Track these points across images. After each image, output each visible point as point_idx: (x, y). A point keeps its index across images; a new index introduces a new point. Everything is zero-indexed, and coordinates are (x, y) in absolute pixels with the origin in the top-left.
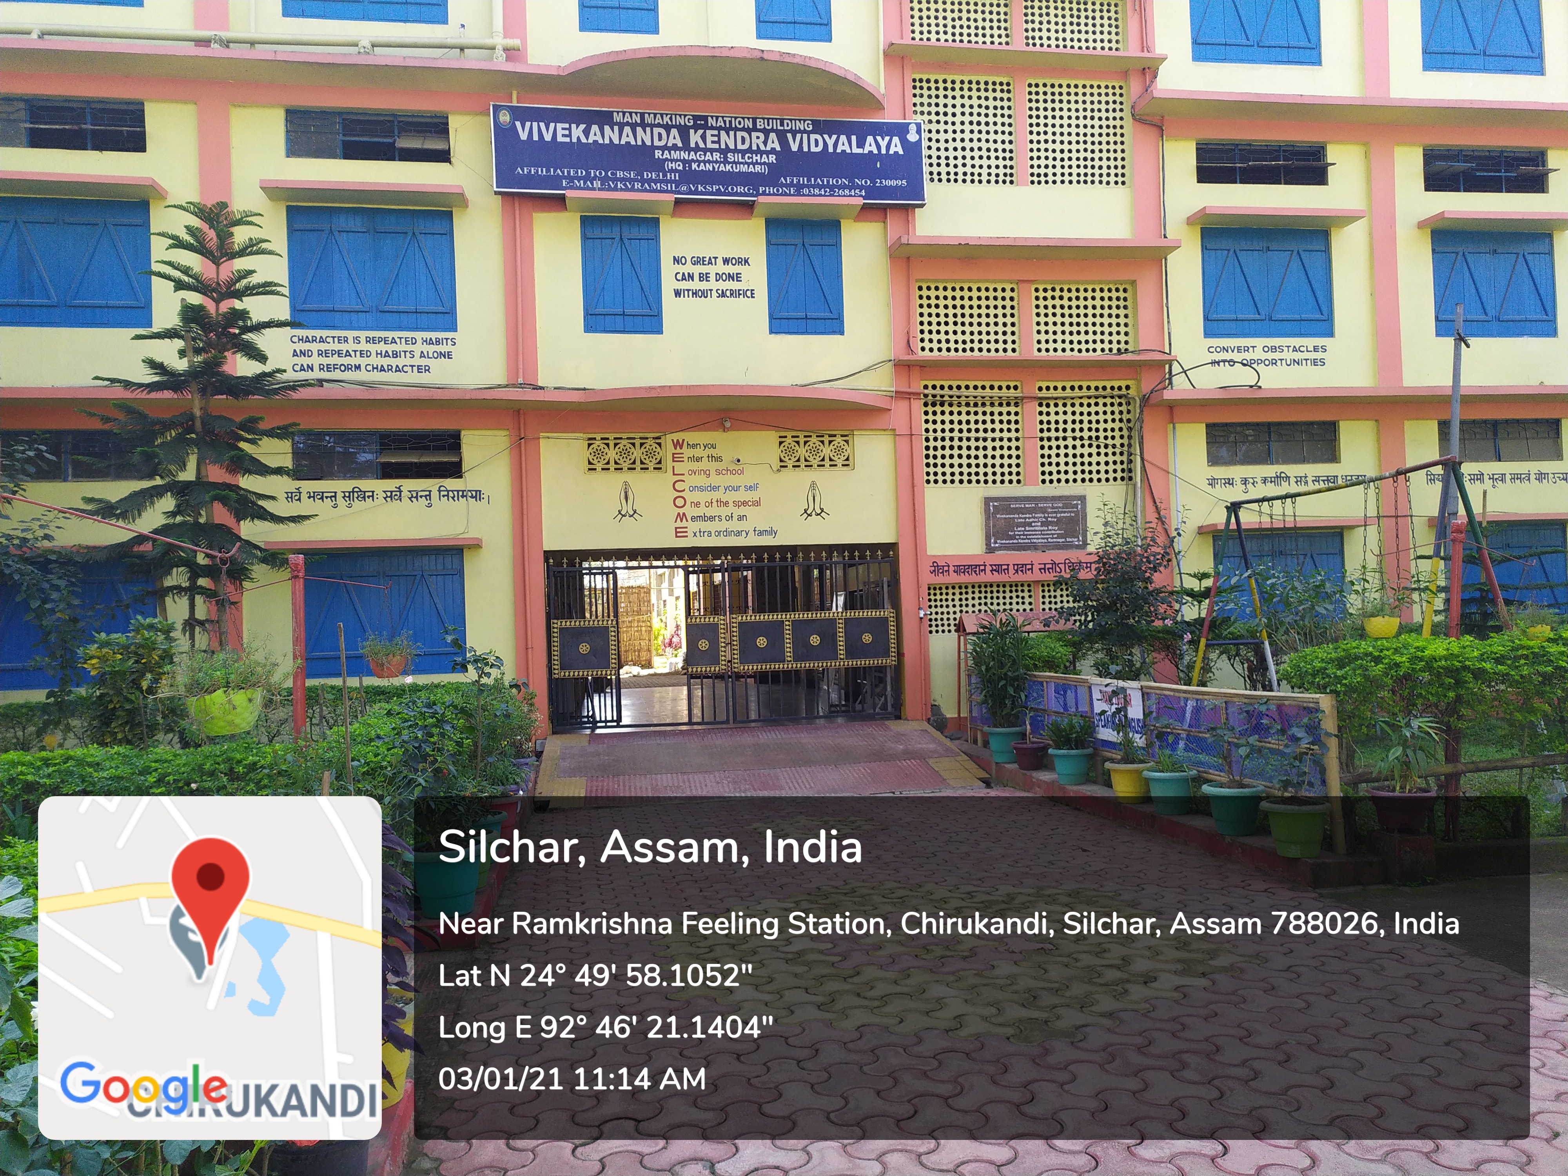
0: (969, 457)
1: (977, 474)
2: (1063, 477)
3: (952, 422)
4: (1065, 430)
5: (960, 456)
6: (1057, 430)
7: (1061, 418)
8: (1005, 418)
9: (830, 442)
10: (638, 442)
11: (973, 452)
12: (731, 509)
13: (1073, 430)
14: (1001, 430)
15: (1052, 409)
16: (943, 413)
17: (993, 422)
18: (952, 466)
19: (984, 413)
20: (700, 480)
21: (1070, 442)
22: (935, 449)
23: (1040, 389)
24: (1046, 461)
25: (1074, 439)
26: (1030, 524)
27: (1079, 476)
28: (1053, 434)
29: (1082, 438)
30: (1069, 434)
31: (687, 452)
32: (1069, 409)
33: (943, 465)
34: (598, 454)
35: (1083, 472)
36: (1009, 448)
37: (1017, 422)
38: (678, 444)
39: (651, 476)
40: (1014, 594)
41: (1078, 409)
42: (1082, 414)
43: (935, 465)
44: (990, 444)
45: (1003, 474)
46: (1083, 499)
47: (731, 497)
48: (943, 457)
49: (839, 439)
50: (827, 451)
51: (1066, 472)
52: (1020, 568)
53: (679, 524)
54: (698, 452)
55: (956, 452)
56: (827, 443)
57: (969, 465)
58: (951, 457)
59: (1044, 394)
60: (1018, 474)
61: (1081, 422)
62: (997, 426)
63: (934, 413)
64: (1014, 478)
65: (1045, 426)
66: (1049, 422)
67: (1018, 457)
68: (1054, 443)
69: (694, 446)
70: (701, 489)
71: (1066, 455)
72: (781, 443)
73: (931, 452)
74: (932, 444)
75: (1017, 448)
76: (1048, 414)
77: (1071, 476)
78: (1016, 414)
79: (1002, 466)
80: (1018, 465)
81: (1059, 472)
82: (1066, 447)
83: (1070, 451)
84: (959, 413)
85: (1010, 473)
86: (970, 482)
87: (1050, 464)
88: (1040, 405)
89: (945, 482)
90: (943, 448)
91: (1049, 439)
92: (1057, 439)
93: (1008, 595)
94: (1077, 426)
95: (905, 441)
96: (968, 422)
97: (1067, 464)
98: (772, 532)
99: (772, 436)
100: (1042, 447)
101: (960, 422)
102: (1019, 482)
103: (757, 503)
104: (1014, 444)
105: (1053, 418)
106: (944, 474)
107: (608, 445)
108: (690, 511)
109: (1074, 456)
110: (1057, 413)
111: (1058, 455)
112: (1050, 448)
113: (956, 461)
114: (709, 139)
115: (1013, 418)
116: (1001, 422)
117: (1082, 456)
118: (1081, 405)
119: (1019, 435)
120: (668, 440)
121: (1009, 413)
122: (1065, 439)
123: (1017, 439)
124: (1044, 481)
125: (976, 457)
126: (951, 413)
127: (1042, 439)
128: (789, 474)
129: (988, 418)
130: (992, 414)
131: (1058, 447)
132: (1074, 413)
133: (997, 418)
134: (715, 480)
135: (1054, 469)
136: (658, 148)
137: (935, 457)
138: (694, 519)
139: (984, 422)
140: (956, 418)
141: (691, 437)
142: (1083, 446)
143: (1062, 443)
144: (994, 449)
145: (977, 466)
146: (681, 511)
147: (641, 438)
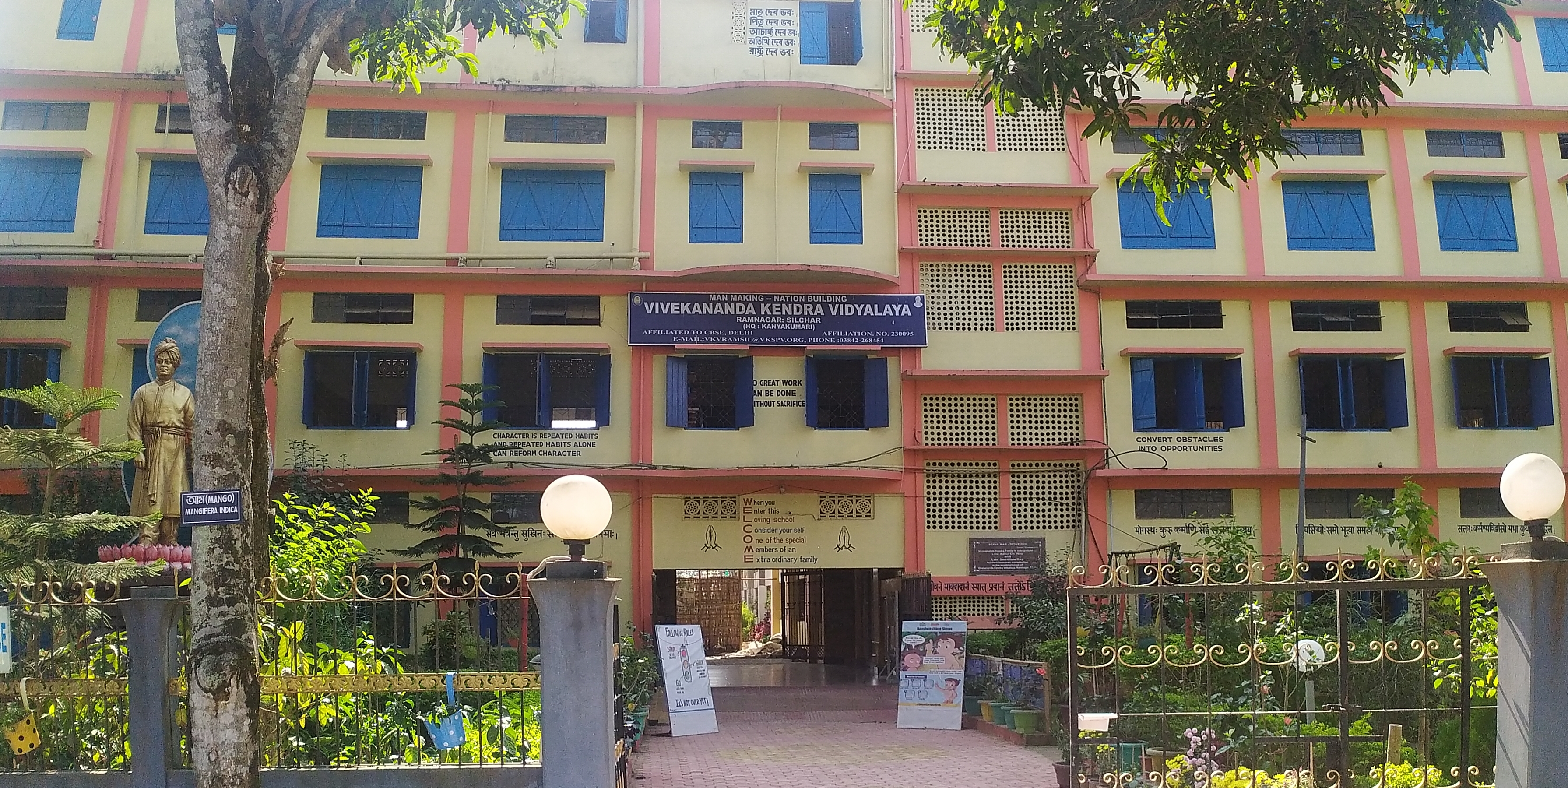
0: (959, 511)
3: (947, 487)
5: (953, 510)
6: (1025, 493)
7: (1028, 485)
8: (987, 485)
10: (719, 501)
11: (962, 508)
12: (784, 545)
13: (1037, 493)
14: (984, 493)
15: (1022, 479)
16: (940, 481)
17: (977, 487)
18: (946, 517)
19: (971, 482)
20: (762, 525)
21: (1035, 502)
22: (935, 505)
25: (1038, 499)
26: (1003, 557)
28: (1022, 496)
29: (1043, 499)
30: (1034, 496)
31: (754, 507)
32: (1034, 479)
33: (940, 516)
34: (692, 508)
35: (1044, 521)
36: (990, 505)
37: (995, 488)
38: (747, 501)
39: (728, 522)
40: (990, 604)
41: (1041, 479)
42: (1044, 482)
43: (934, 516)
44: (975, 502)
46: (1043, 540)
47: (784, 536)
49: (863, 499)
50: (854, 506)
51: (1032, 522)
52: (995, 587)
53: (747, 553)
54: (762, 507)
55: (950, 508)
56: (854, 502)
57: (959, 517)
59: (1016, 469)
61: (1043, 488)
62: (981, 490)
63: (934, 482)
65: (1016, 491)
66: (1019, 488)
67: (996, 511)
68: (1023, 502)
69: (759, 503)
70: (764, 531)
71: (1032, 510)
72: (821, 501)
73: (931, 508)
74: (932, 502)
75: (995, 505)
76: (1019, 482)
78: (995, 482)
80: (996, 517)
81: (1026, 522)
82: (1032, 505)
83: (1035, 508)
84: (953, 482)
85: (990, 522)
86: (959, 527)
87: (1020, 516)
88: (1013, 476)
89: (941, 527)
90: (940, 505)
93: (986, 604)
94: (1040, 491)
95: (911, 501)
96: (959, 488)
97: (1032, 516)
98: (814, 560)
99: (816, 496)
100: (1014, 505)
101: (953, 488)
102: (996, 528)
103: (803, 541)
104: (993, 502)
105: (1022, 485)
106: (940, 522)
107: (698, 502)
108: (755, 546)
109: (1038, 511)
111: (1025, 510)
112: (1020, 505)
114: (774, 309)
115: (992, 485)
116: (984, 487)
117: (1044, 511)
118: (1044, 476)
119: (997, 496)
120: (741, 499)
121: (989, 482)
123: (995, 499)
124: (1015, 528)
125: (965, 511)
126: (947, 482)
127: (1014, 499)
129: (974, 485)
130: (977, 482)
132: (1038, 482)
133: (980, 485)
134: (773, 525)
135: (1022, 519)
136: (739, 315)
137: (934, 511)
138: (759, 550)
139: (971, 488)
140: (950, 485)
141: (757, 497)
142: (1044, 504)
144: (978, 505)
145: (965, 517)
146: (749, 545)
147: (722, 497)
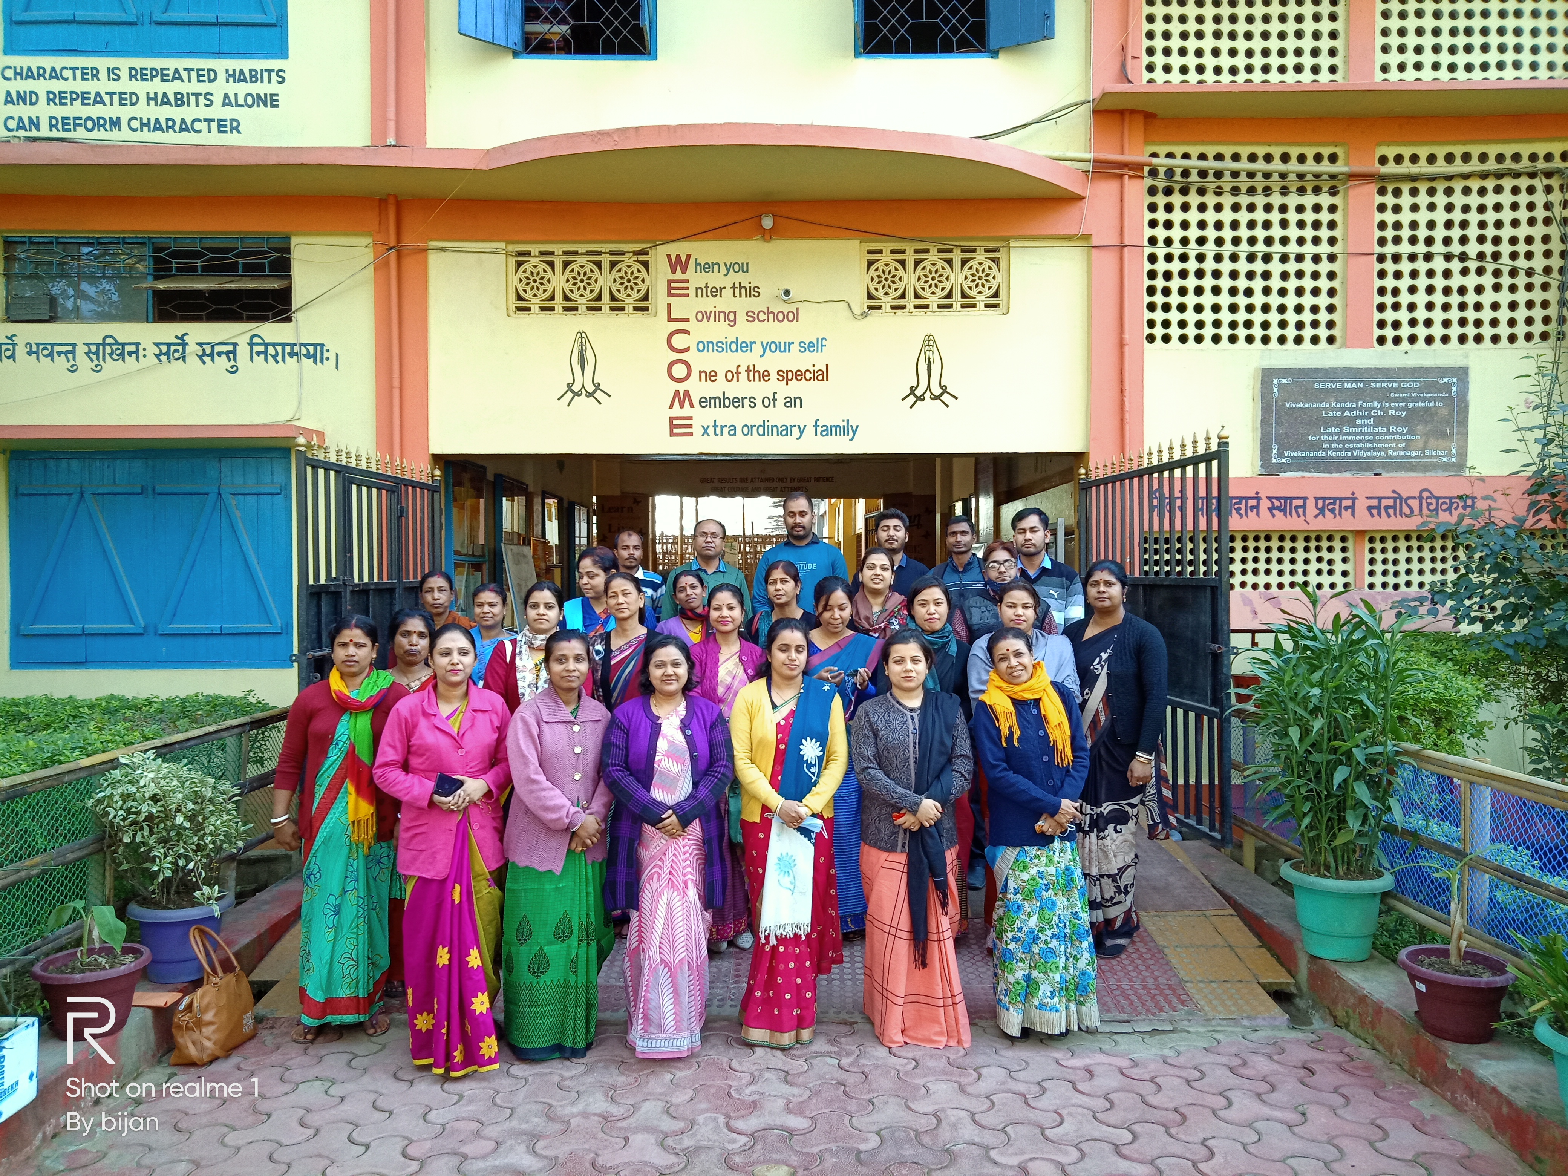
0: (1233, 292)
1: (1248, 324)
2: (1421, 332)
3: (1202, 225)
4: (1429, 241)
5: (1216, 291)
6: (1413, 240)
7: (1423, 217)
8: (1309, 217)
9: (964, 262)
10: (605, 260)
11: (1242, 283)
12: (774, 385)
13: (1447, 241)
14: (1301, 241)
15: (1406, 200)
16: (1185, 207)
17: (1284, 224)
18: (1199, 308)
19: (1268, 208)
20: (718, 331)
21: (1439, 264)
22: (1168, 276)
23: (1383, 160)
24: (1389, 300)
25: (1448, 257)
26: (1351, 421)
27: (1455, 331)
28: (1405, 248)
29: (1463, 257)
30: (1438, 247)
31: (695, 279)
32: (1441, 200)
33: (1182, 308)
34: (535, 281)
35: (1463, 322)
36: (1315, 275)
37: (1332, 225)
38: (678, 264)
39: (629, 321)
40: (1313, 555)
41: (1458, 199)
42: (1466, 209)
43: (1166, 308)
44: (1276, 267)
45: (1300, 325)
46: (1462, 373)
47: (773, 362)
48: (1183, 291)
49: (980, 256)
50: (957, 278)
51: (1428, 323)
52: (1326, 505)
53: (677, 411)
54: (715, 279)
55: (1208, 282)
56: (957, 263)
57: (1233, 308)
58: (1199, 291)
59: (1391, 168)
60: (1330, 325)
61: (1464, 225)
62: (1293, 233)
63: (1169, 208)
64: (1323, 332)
65: (1389, 233)
66: (1397, 226)
67: (1332, 292)
68: (1406, 267)
69: (708, 268)
70: (720, 347)
71: (1430, 290)
72: (870, 263)
73: (1160, 283)
74: (1161, 266)
75: (1331, 276)
76: (1397, 209)
77: (1437, 331)
78: (1333, 209)
79: (1299, 309)
80: (1331, 309)
81: (1413, 323)
82: (1430, 274)
83: (1439, 282)
84: (1218, 208)
85: (1315, 324)
86: (1233, 339)
87: (1396, 307)
88: (1382, 192)
89: (1183, 339)
90: (1183, 274)
91: (1396, 258)
92: (1413, 258)
93: (1300, 556)
94: (1456, 233)
95: (1109, 260)
96: (1235, 225)
97: (1430, 306)
98: (848, 430)
99: (855, 250)
100: (1382, 274)
101: (1219, 226)
102: (1331, 340)
103: (823, 375)
104: (1324, 267)
105: (1406, 217)
106: (1182, 324)
107: (551, 265)
108: (697, 388)
109: (1447, 291)
110: (1415, 208)
111: (1412, 290)
112: (1398, 275)
113: (1208, 299)
115: (1325, 217)
116: (1301, 224)
117: (1462, 291)
118: (1466, 191)
119: (1336, 249)
120: (659, 257)
121: (1317, 208)
122: (1428, 257)
123: (1332, 258)
124: (1381, 340)
125: (1249, 292)
126: (1202, 208)
127: (1381, 259)
128: (884, 320)
129: (1275, 217)
130: (1283, 209)
131: (1414, 274)
132: (1449, 208)
133: (1292, 217)
134: (745, 331)
135: (1403, 316)
137: (1166, 292)
138: (705, 402)
139: (1267, 225)
140: (1210, 216)
141: (703, 250)
142: (1465, 272)
143: (1422, 266)
144: (1285, 276)
145: (1250, 309)
146: (681, 387)
147: (612, 253)
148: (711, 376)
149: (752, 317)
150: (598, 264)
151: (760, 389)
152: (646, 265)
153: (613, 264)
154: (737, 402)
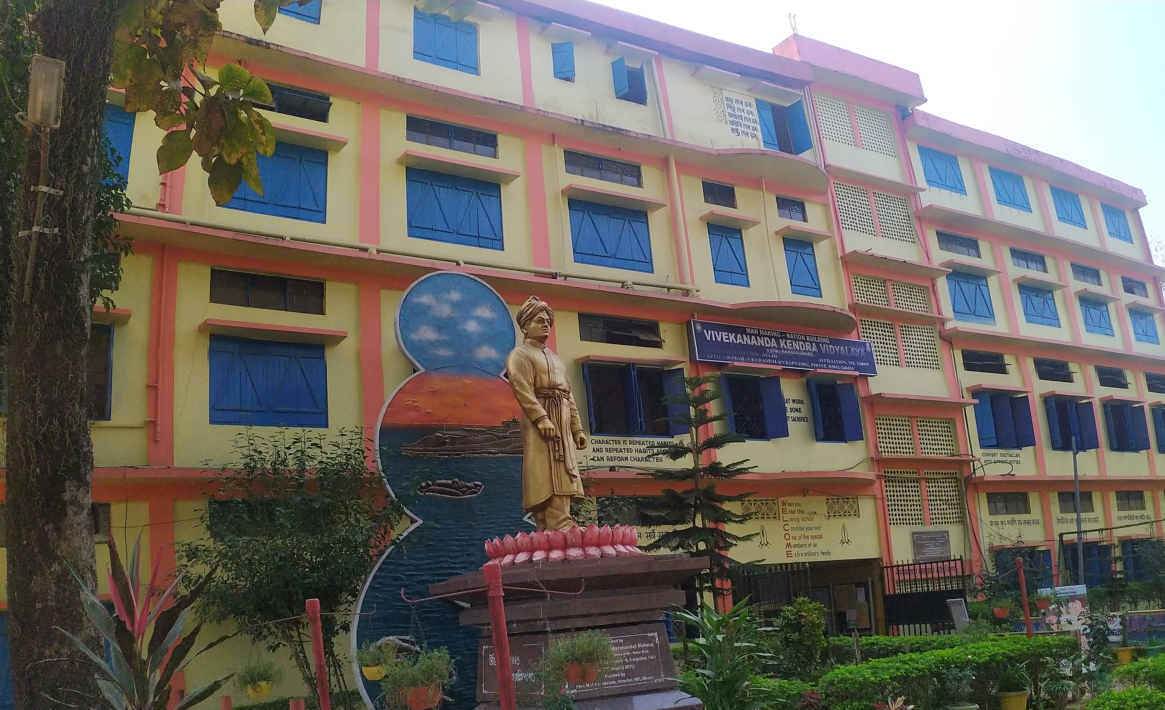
0: (905, 510)
1: (906, 519)
2: (938, 521)
4: (936, 496)
6: (933, 496)
7: (934, 489)
10: (764, 503)
11: (903, 508)
12: (810, 541)
13: (939, 496)
14: (913, 496)
15: (930, 485)
17: (909, 491)
20: (794, 524)
21: (939, 502)
23: (925, 474)
24: (931, 512)
25: (940, 500)
26: (930, 547)
27: (944, 520)
28: (932, 498)
31: (789, 508)
32: (937, 485)
33: (896, 515)
34: (747, 509)
35: (945, 517)
36: (917, 505)
37: (918, 491)
42: (941, 487)
43: (893, 515)
44: (909, 503)
45: (916, 519)
46: (946, 533)
47: (809, 533)
48: (895, 510)
49: (851, 501)
50: (846, 506)
51: (939, 518)
53: (788, 550)
54: (794, 508)
56: (846, 503)
58: (898, 510)
59: (926, 476)
60: (921, 519)
61: (941, 491)
62: (911, 493)
64: (920, 521)
65: (928, 494)
66: (930, 492)
67: (920, 510)
68: (933, 503)
69: (791, 504)
70: (797, 529)
71: (938, 509)
72: (827, 502)
75: (920, 505)
76: (929, 487)
77: (941, 520)
79: (915, 515)
80: (921, 514)
81: (936, 518)
82: (937, 505)
83: (939, 507)
85: (918, 519)
87: (932, 514)
88: (926, 482)
89: (897, 524)
92: (934, 500)
94: (940, 493)
95: (880, 502)
97: (938, 514)
98: (829, 553)
99: (823, 498)
102: (922, 523)
103: (821, 537)
104: (918, 503)
105: (931, 489)
107: (751, 504)
108: (793, 542)
109: (941, 509)
110: (932, 487)
111: (935, 509)
112: (931, 505)
113: (900, 512)
114: (788, 345)
115: (916, 489)
116: (912, 491)
117: (943, 509)
118: (941, 482)
119: (920, 498)
120: (778, 501)
121: (915, 487)
122: (936, 500)
123: (919, 500)
124: (931, 523)
125: (908, 510)
128: (832, 520)
129: (907, 489)
130: (908, 487)
131: (934, 505)
132: (938, 487)
133: (910, 489)
134: (802, 524)
135: (934, 516)
137: (892, 510)
138: (795, 546)
141: (790, 499)
143: (936, 503)
144: (911, 505)
145: (905, 515)
146: (788, 542)
147: (766, 500)
148: (795, 538)
149: (803, 520)
150: (762, 503)
151: (807, 542)
152: (774, 503)
153: (766, 503)
154: (802, 546)
